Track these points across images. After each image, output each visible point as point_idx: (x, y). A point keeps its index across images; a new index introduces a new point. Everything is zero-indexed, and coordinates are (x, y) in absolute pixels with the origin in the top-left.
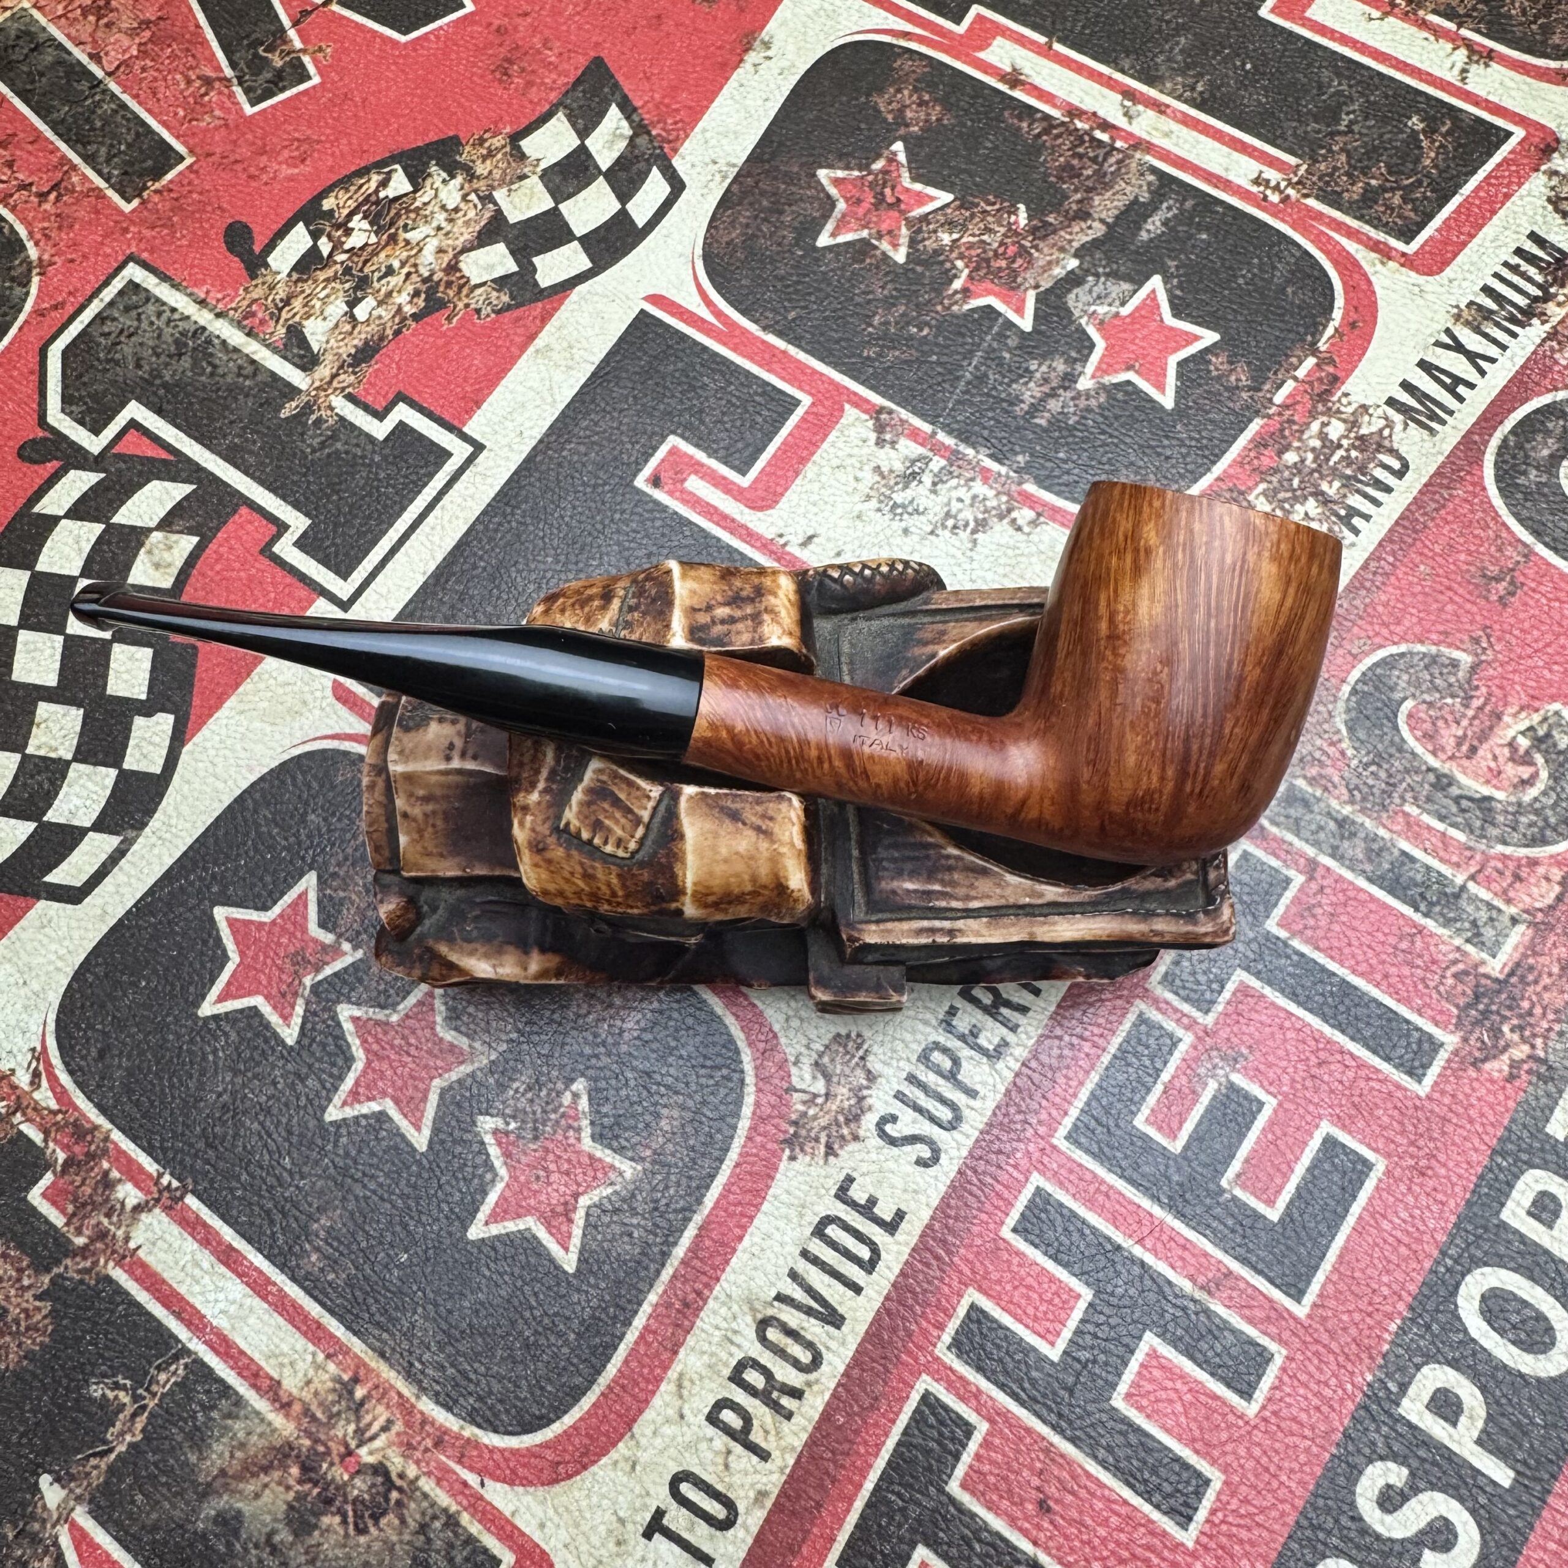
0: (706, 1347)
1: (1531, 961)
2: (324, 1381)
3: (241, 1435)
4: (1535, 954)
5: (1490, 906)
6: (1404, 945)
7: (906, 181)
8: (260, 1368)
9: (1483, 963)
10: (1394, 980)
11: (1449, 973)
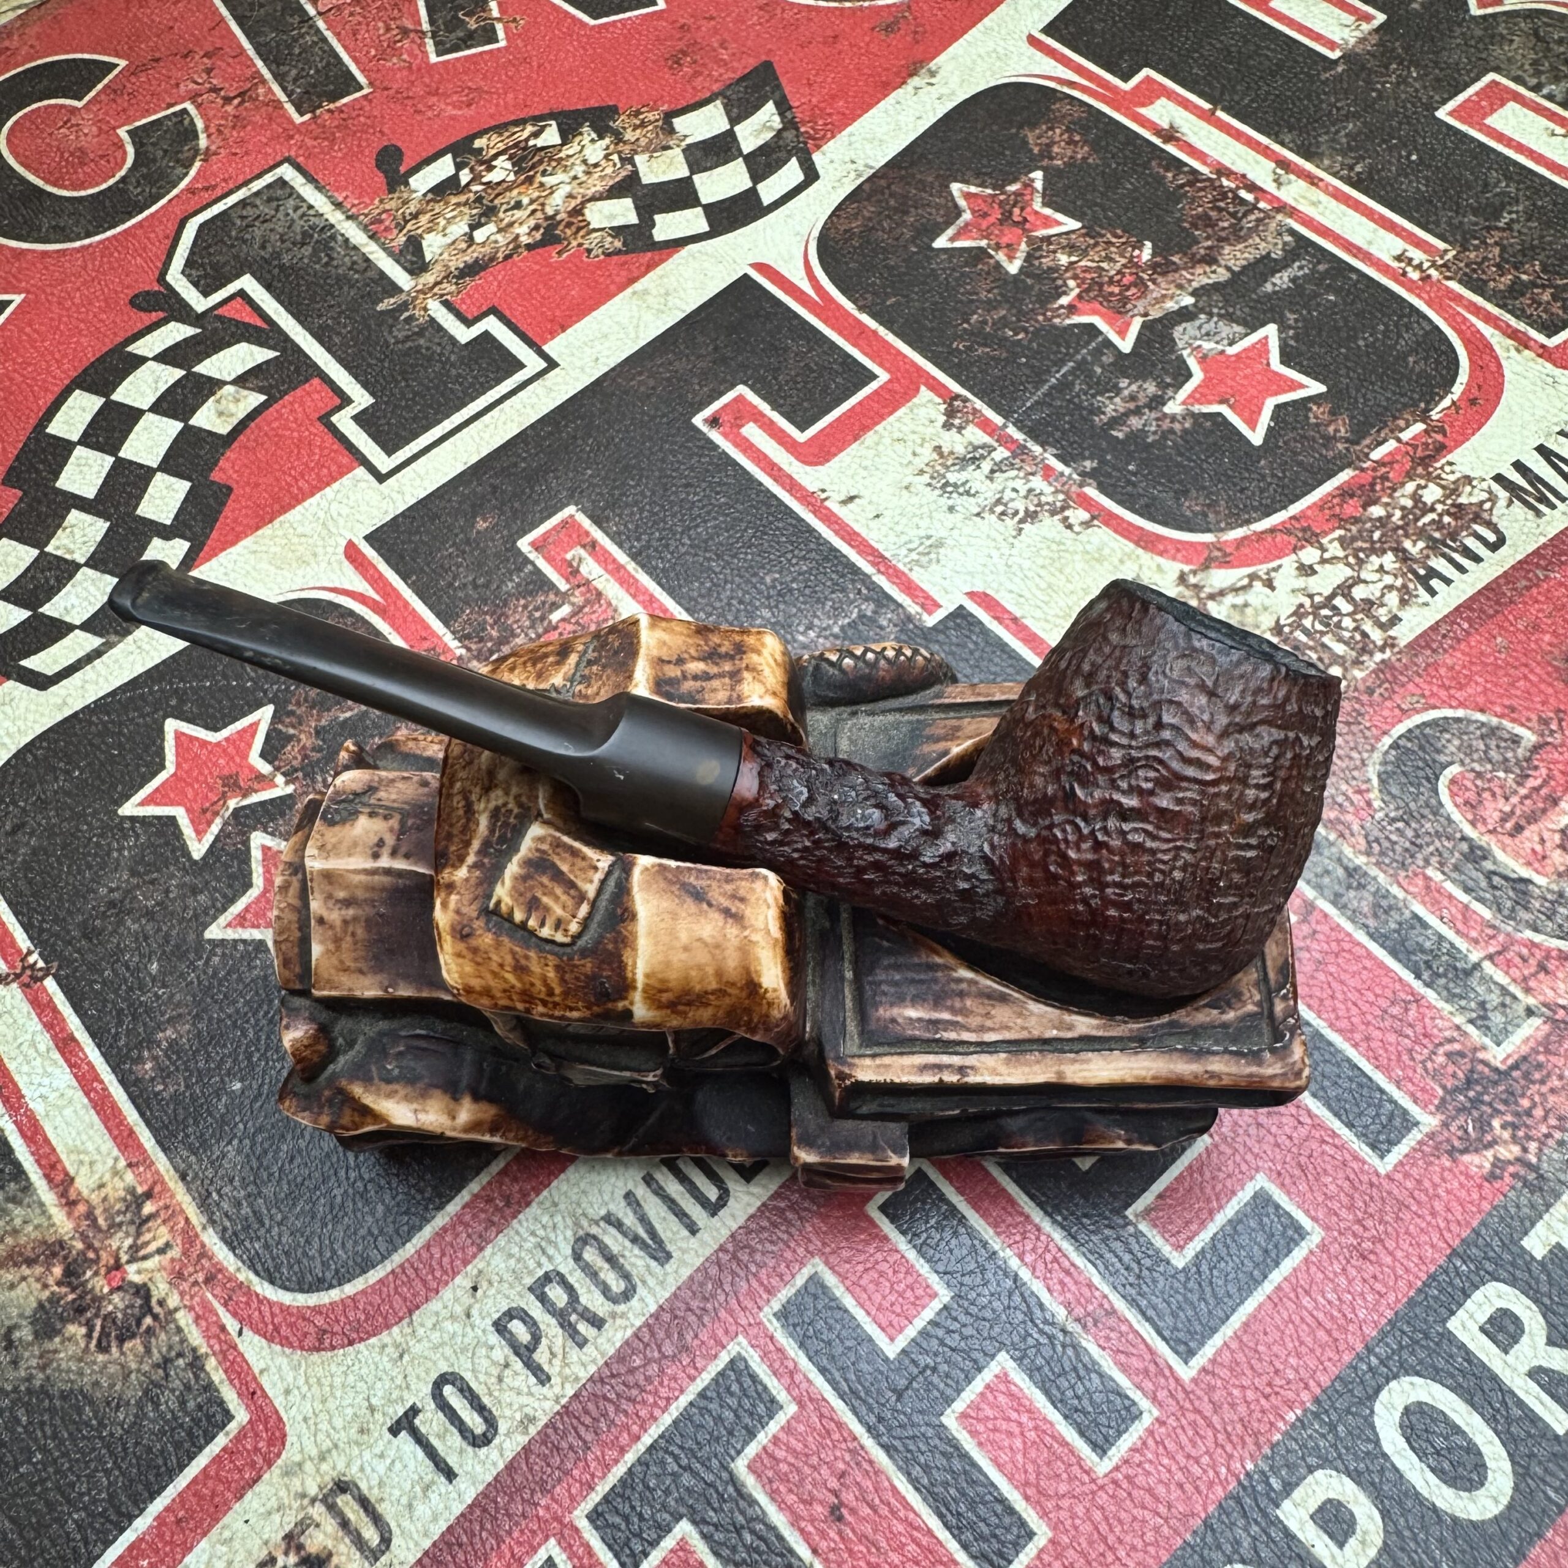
0: (515, 1250)
1: (1541, 1058)
2: (117, 1189)
3: (18, 1222)
4: (1547, 1052)
5: (1504, 991)
6: (1395, 1010)
7: (1037, 205)
8: (59, 1161)
9: (1484, 1048)
10: (1373, 1045)
11: (1441, 1051)
